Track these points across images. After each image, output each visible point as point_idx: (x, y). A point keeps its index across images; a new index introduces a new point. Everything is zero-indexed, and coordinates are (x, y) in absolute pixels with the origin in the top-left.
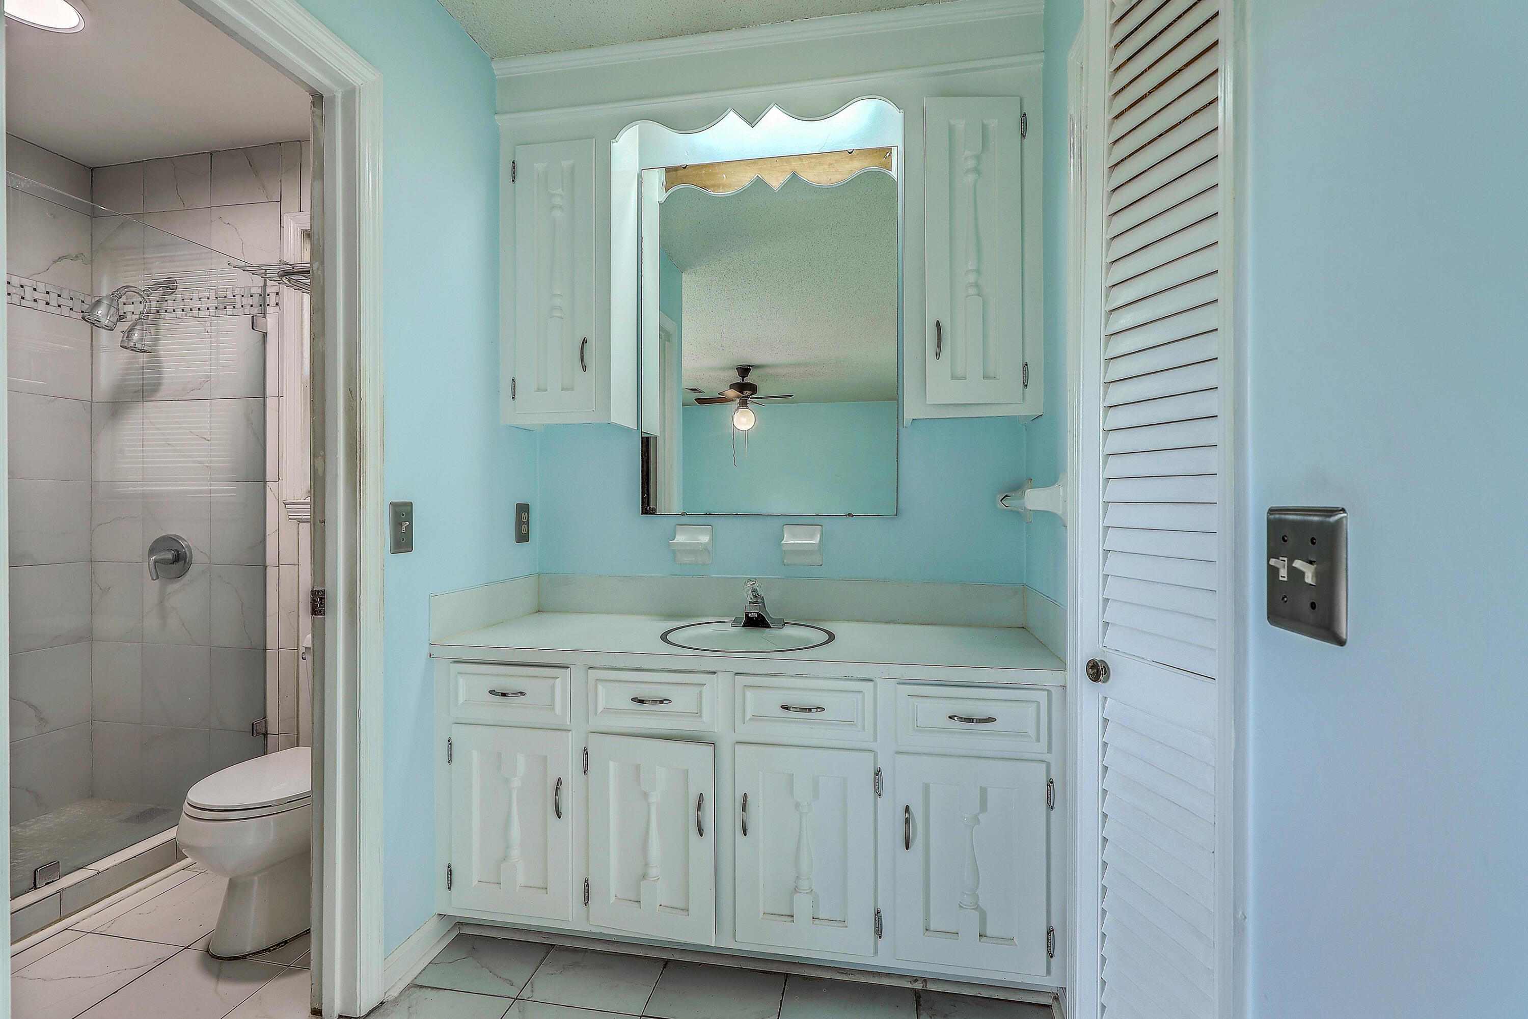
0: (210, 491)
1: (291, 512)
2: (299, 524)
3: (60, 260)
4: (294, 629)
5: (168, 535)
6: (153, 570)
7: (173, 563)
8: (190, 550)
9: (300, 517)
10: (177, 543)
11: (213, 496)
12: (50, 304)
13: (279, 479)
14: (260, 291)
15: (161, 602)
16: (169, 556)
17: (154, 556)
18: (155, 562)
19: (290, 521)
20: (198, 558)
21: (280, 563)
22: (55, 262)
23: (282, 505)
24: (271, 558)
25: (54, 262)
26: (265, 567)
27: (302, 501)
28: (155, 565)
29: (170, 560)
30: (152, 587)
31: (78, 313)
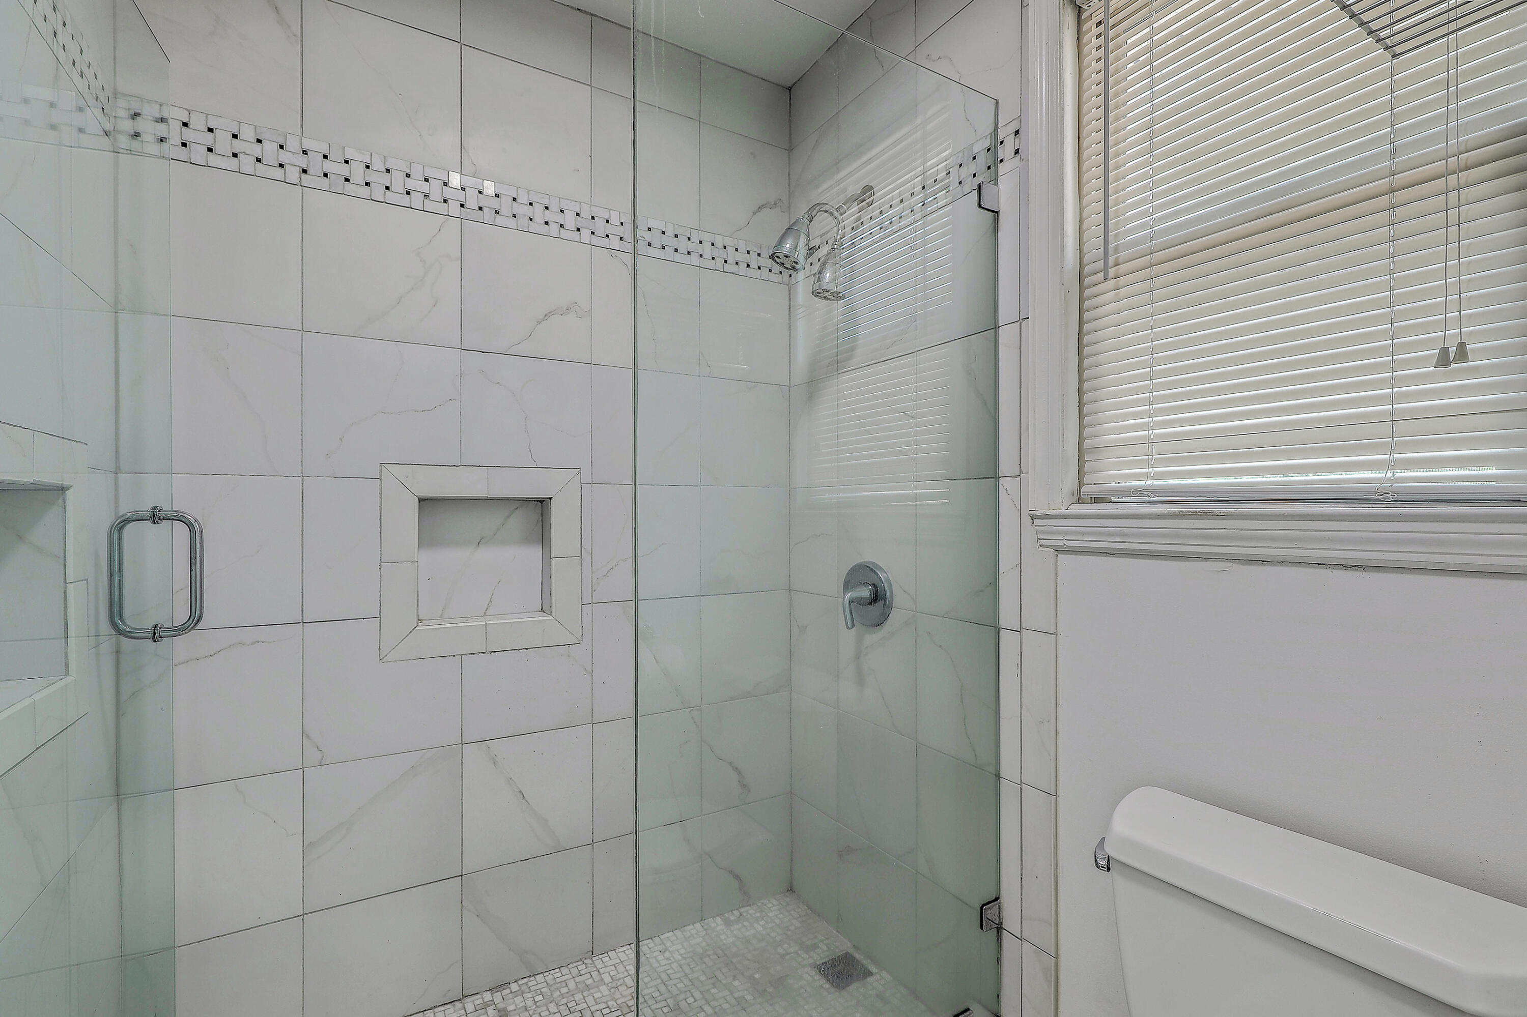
0: (916, 497)
1: (1043, 532)
2: (1057, 556)
3: (760, 210)
4: (1049, 755)
5: (864, 562)
6: (847, 610)
7: (870, 604)
8: (890, 586)
9: (1061, 543)
10: (873, 574)
11: (921, 505)
12: (750, 266)
13: (1021, 472)
14: (987, 143)
15: (857, 657)
16: (865, 592)
17: (849, 592)
18: (851, 602)
19: (1041, 549)
20: (899, 598)
21: (1023, 626)
22: (756, 213)
23: (1026, 520)
24: (1007, 616)
25: (754, 214)
26: (998, 630)
27: (1063, 511)
28: (850, 605)
29: (866, 598)
30: (848, 637)
31: (777, 275)
